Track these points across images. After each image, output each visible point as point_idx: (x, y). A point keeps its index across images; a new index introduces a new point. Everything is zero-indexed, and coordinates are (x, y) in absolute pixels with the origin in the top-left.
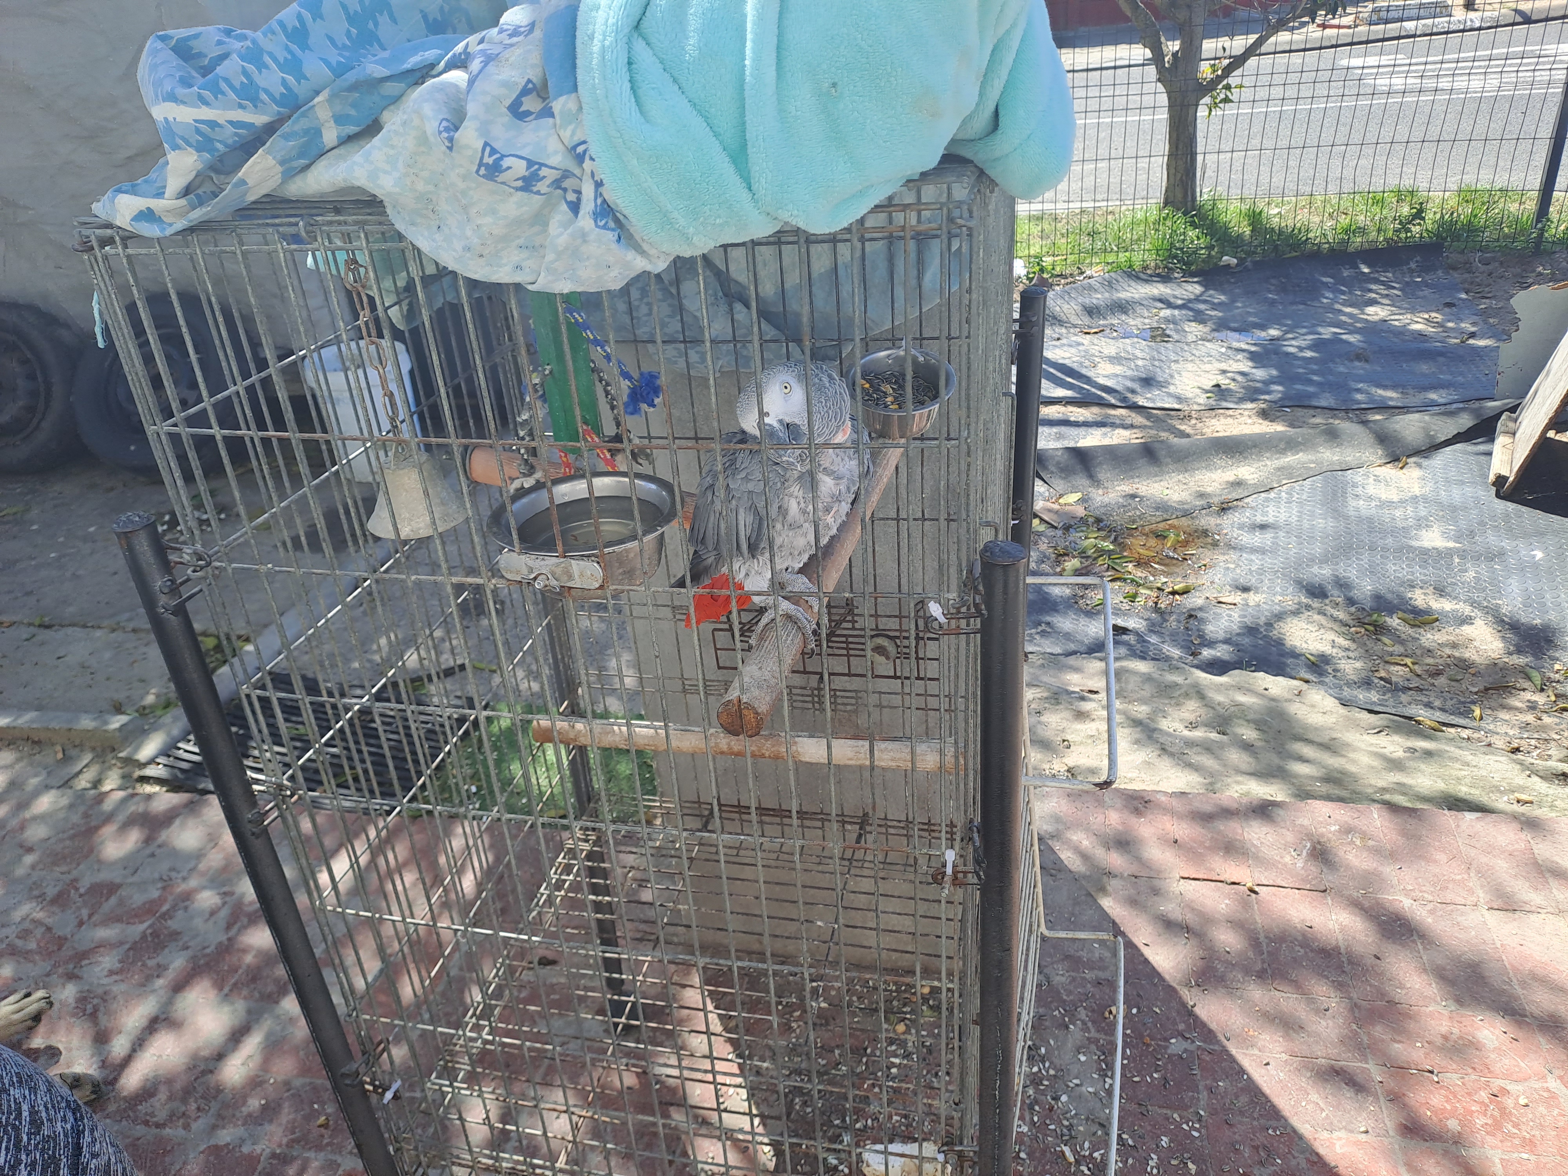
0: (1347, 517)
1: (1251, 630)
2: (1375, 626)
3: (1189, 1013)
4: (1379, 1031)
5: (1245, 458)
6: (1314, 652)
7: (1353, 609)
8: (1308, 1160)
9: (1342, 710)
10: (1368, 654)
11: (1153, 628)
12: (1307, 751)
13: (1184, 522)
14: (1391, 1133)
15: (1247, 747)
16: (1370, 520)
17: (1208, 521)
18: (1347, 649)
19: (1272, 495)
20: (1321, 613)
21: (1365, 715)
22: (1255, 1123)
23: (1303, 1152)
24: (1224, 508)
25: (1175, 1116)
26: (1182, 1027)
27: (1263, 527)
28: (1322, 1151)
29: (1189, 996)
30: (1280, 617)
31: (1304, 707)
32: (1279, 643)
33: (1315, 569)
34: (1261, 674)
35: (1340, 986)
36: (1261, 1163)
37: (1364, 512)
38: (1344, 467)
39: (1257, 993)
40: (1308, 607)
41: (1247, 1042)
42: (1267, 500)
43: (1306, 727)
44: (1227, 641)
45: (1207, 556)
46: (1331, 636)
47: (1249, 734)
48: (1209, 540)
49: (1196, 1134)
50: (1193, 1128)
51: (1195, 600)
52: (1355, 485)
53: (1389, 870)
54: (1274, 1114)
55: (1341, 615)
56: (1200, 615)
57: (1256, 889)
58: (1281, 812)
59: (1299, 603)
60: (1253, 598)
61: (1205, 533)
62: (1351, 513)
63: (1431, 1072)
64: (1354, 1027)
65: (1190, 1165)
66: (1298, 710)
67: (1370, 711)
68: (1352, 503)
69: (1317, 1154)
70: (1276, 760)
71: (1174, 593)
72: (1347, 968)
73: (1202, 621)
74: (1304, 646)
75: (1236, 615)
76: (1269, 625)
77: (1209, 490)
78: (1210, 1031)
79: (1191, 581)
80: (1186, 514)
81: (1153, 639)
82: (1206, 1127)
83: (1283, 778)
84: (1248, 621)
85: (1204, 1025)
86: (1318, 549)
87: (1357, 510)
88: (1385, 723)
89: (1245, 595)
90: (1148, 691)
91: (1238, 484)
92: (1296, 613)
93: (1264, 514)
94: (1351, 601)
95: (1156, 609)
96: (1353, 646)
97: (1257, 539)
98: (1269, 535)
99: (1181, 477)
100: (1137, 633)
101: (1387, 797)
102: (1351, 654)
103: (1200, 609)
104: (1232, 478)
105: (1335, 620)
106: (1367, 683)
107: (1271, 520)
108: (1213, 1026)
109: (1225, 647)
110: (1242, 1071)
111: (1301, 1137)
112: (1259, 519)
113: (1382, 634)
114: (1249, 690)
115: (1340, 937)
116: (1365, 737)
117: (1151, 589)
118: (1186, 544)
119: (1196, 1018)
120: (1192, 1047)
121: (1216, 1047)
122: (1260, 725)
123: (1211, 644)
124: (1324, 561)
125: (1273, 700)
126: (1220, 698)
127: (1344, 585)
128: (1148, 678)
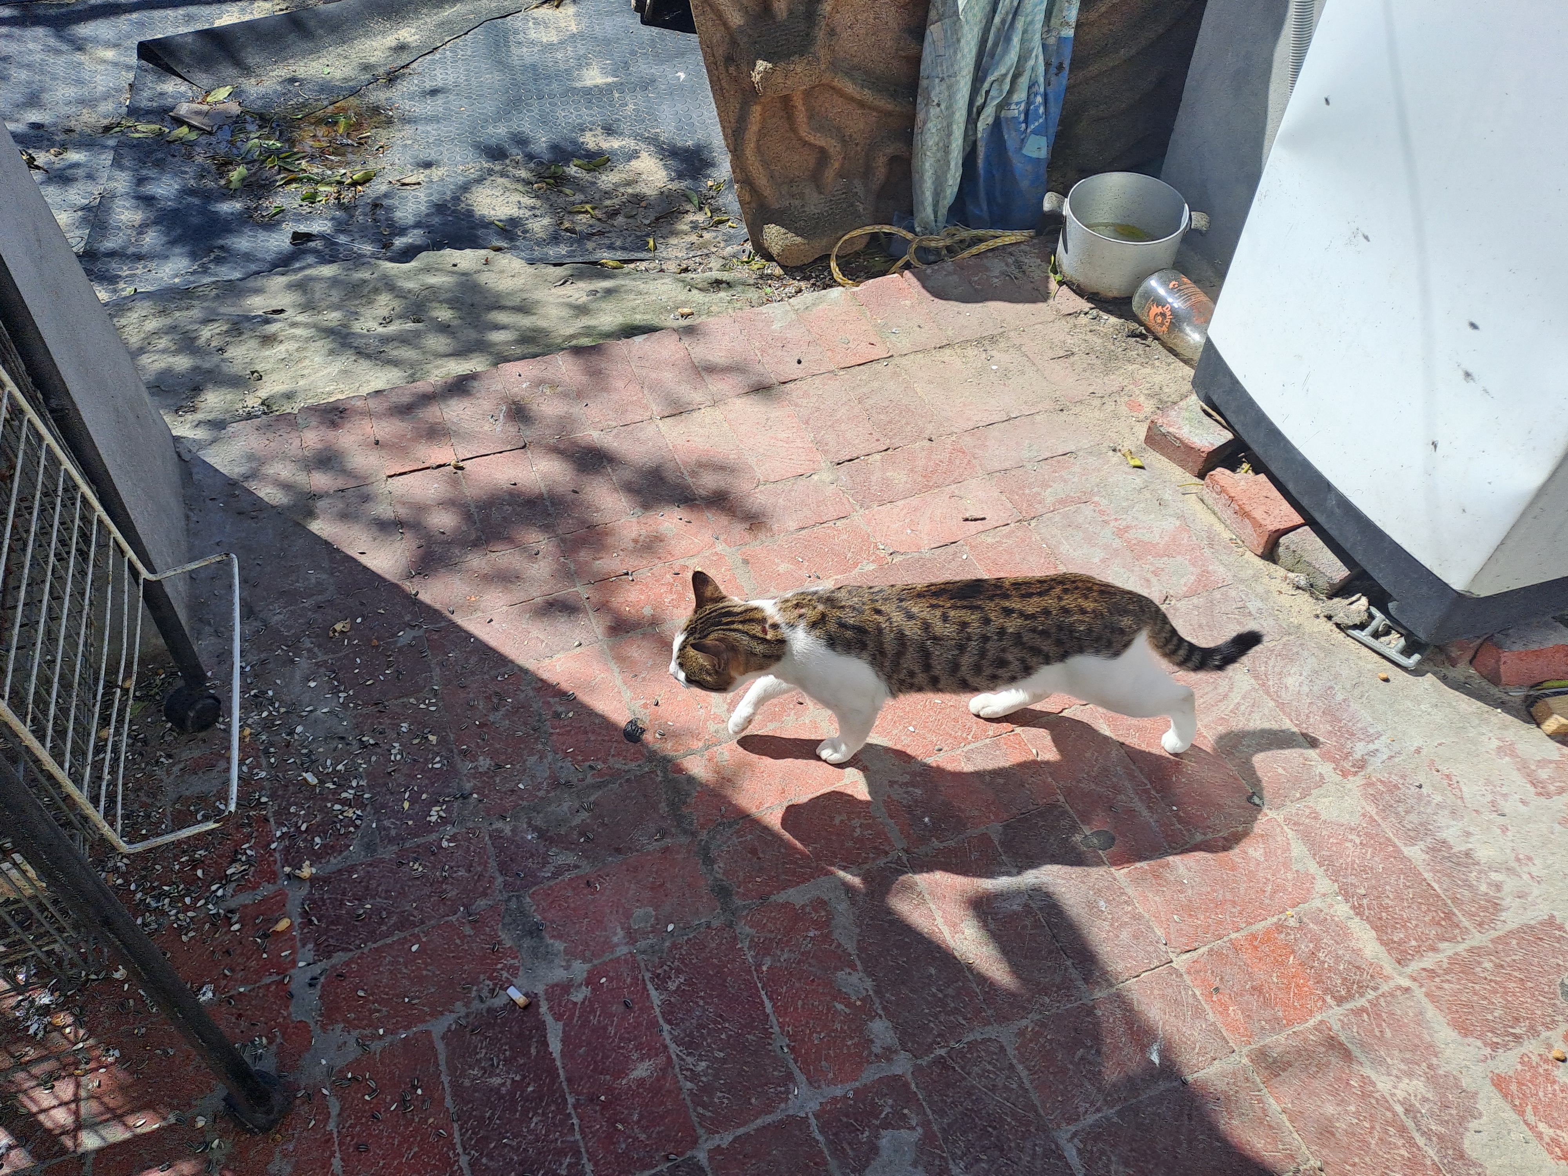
0: (511, 68)
1: (440, 208)
2: (555, 178)
3: (413, 601)
4: (584, 555)
5: (403, 18)
6: (503, 217)
7: (532, 165)
8: (534, 689)
9: (530, 270)
10: (554, 210)
11: (341, 227)
12: (502, 317)
13: (353, 101)
14: (600, 637)
15: (444, 328)
16: (534, 67)
17: (378, 96)
18: (533, 208)
19: (437, 55)
20: (503, 174)
21: (551, 269)
22: (486, 676)
23: (529, 684)
24: (392, 78)
25: (412, 700)
26: (407, 618)
27: (434, 92)
28: (545, 676)
29: (409, 587)
30: (465, 188)
31: (493, 275)
32: (470, 213)
33: (490, 130)
34: (448, 251)
35: (547, 528)
36: (496, 709)
37: (528, 60)
38: (503, 13)
39: (477, 561)
40: (490, 172)
41: (471, 608)
42: (433, 62)
43: (498, 295)
44: (418, 225)
45: (383, 136)
46: (516, 197)
47: (444, 314)
48: (383, 118)
49: (433, 709)
50: (429, 705)
51: (379, 187)
52: (517, 32)
53: (577, 410)
54: (500, 660)
55: (523, 174)
56: (386, 202)
57: (461, 464)
58: (475, 384)
59: (481, 170)
60: (436, 173)
61: (376, 110)
62: (516, 63)
63: (627, 574)
64: (562, 559)
65: (431, 737)
66: (489, 279)
67: (555, 265)
68: (515, 50)
69: (542, 680)
70: (472, 335)
71: (355, 184)
72: (551, 510)
73: (390, 209)
74: (492, 212)
75: (422, 195)
76: (456, 199)
77: (372, 60)
78: (436, 611)
79: (372, 165)
80: (355, 92)
81: (342, 239)
82: (443, 699)
83: (481, 351)
84: (435, 198)
85: (428, 607)
86: (489, 107)
87: (521, 58)
88: (569, 272)
89: (427, 172)
90: (336, 296)
91: (402, 48)
92: (480, 181)
93: (433, 78)
94: (530, 157)
95: (340, 206)
96: (538, 203)
97: (429, 107)
98: (440, 99)
99: (339, 50)
100: (322, 236)
101: (574, 342)
102: (538, 212)
103: (386, 195)
104: (394, 44)
105: (518, 180)
106: (555, 239)
107: (440, 83)
108: (438, 606)
109: (415, 231)
110: (470, 635)
111: (526, 672)
112: (428, 85)
113: (563, 185)
114: (437, 270)
115: (542, 485)
116: (553, 290)
117: (329, 184)
118: (358, 126)
119: (421, 604)
120: (420, 633)
121: (443, 624)
122: (454, 303)
123: (402, 231)
124: (497, 120)
125: (464, 274)
126: (410, 285)
127: (521, 141)
128: (334, 282)
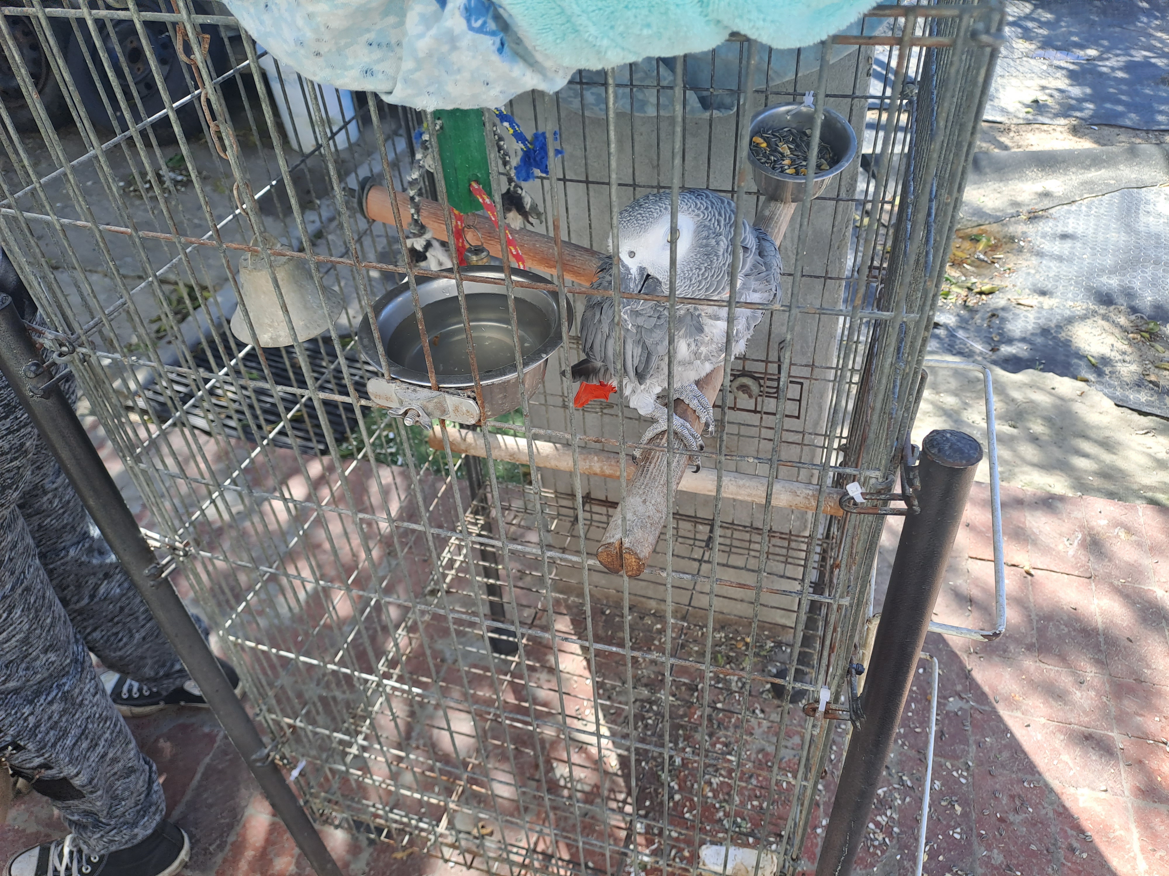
0: (1137, 233)
1: (1045, 332)
2: (1151, 334)
3: (967, 675)
4: (1125, 704)
5: (1053, 172)
6: (1095, 354)
7: (1133, 317)
8: (1055, 811)
9: (1118, 411)
10: (1142, 359)
11: (961, 324)
12: (1086, 446)
13: (995, 228)
14: (1127, 793)
15: (1034, 439)
16: (1158, 236)
17: (1017, 229)
18: (1124, 353)
19: (1074, 207)
20: (1105, 318)
21: (1136, 416)
22: (1014, 776)
23: (1051, 804)
24: (1033, 217)
25: (948, 764)
26: (959, 688)
27: (1064, 237)
28: (1068, 804)
29: (970, 663)
30: (1070, 320)
31: (1083, 407)
32: (1067, 344)
33: (1104, 279)
34: (1051, 375)
35: (1096, 662)
36: (1016, 811)
37: (1153, 229)
38: (1140, 184)
39: (1027, 664)
40: (1095, 313)
41: (1011, 703)
42: (1069, 212)
43: (1087, 425)
44: (1023, 340)
45: (1012, 261)
46: (1111, 340)
47: (1038, 428)
48: (1015, 246)
49: (963, 781)
50: (961, 775)
51: (999, 301)
52: (1147, 203)
53: (1147, 561)
54: (1031, 769)
55: (1122, 320)
56: (1002, 314)
57: (1032, 572)
58: (1060, 505)
59: (1087, 309)
60: (1047, 302)
61: (1012, 239)
62: (1142, 229)
63: (1166, 744)
64: (1105, 699)
65: (957, 807)
66: (1079, 408)
67: (1141, 413)
68: (1143, 218)
69: (1064, 806)
70: (1057, 453)
71: (981, 293)
72: (1103, 647)
73: (1003, 320)
74: (1087, 348)
75: (1031, 316)
76: (1059, 327)
77: (1020, 199)
78: (983, 694)
79: (997, 282)
80: (998, 220)
81: (961, 334)
82: (973, 776)
83: (1062, 470)
84: (1042, 321)
85: (978, 687)
86: (1109, 261)
87: (1147, 226)
88: (1152, 425)
89: (1041, 299)
90: (954, 384)
91: (1046, 195)
92: (1084, 318)
93: (1066, 225)
94: (1134, 310)
95: (965, 306)
96: (1129, 350)
97: (1057, 247)
98: (1068, 244)
99: (996, 186)
100: (946, 327)
101: (1150, 494)
102: (1127, 358)
103: (1003, 309)
104: (1040, 190)
105: (1117, 325)
106: (1139, 384)
107: (1070, 230)
108: (986, 689)
109: (1020, 345)
110: (1007, 730)
111: (1051, 790)
112: (1060, 230)
113: (1155, 341)
114: (1039, 388)
115: (1100, 620)
116: (1134, 437)
117: (961, 287)
118: (994, 248)
119: (972, 681)
120: (966, 706)
121: (987, 708)
122: (1048, 420)
123: (1010, 341)
124: (1113, 272)
125: (1061, 399)
126: (1017, 395)
127: (1129, 294)
128: (956, 373)
